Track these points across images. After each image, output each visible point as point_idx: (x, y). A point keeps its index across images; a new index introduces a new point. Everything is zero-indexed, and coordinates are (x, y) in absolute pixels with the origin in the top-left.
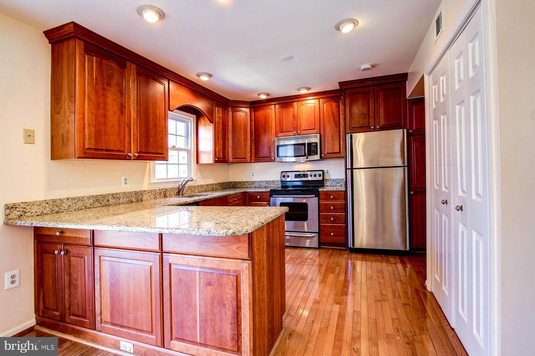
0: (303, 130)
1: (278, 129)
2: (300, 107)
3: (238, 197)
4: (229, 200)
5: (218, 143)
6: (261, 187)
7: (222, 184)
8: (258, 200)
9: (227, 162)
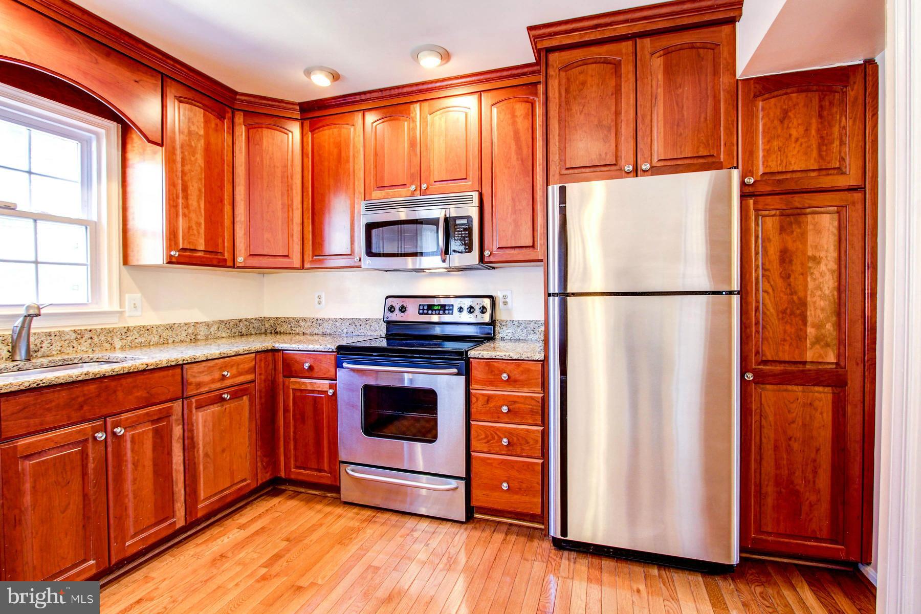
0: (435, 182)
1: (371, 180)
2: (429, 117)
3: (238, 365)
4: (194, 377)
5: (186, 206)
6: (337, 333)
7: (231, 323)
8: (307, 374)
9: (229, 263)
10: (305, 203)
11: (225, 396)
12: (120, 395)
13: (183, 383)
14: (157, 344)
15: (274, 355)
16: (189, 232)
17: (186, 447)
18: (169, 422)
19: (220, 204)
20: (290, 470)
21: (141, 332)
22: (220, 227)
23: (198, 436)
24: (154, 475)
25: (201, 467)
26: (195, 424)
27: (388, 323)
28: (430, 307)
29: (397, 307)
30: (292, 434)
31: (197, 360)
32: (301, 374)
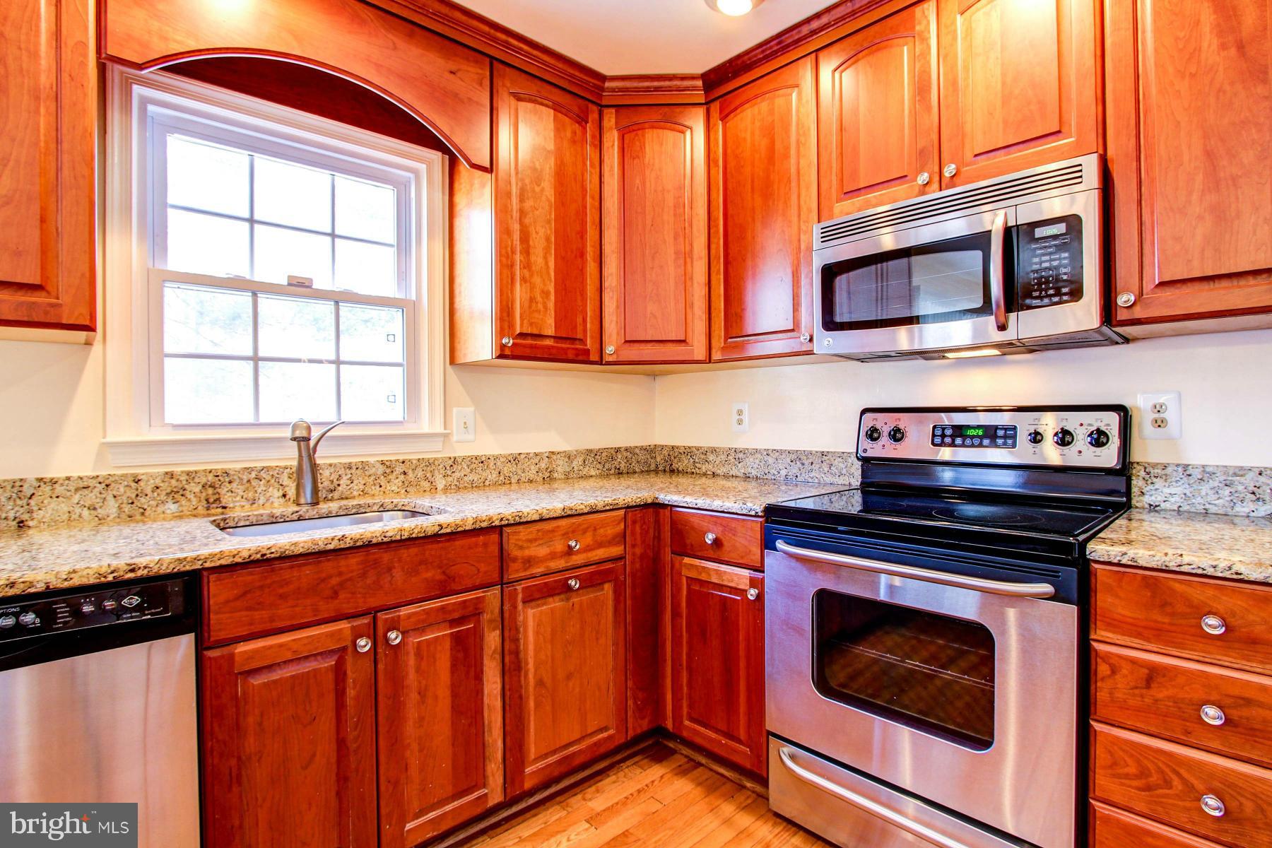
0: (976, 156)
1: (832, 181)
3: (595, 530)
4: (521, 548)
5: (527, 265)
6: (769, 476)
7: (604, 454)
8: (711, 554)
9: (594, 357)
10: (713, 246)
11: (572, 582)
12: (398, 574)
13: (503, 558)
14: (496, 485)
15: (657, 514)
16: (530, 307)
17: (507, 668)
18: (478, 622)
19: (579, 260)
20: (682, 722)
21: (473, 466)
22: (579, 298)
23: (526, 649)
24: (452, 712)
25: (532, 704)
26: (521, 629)
27: (866, 461)
28: (959, 431)
29: (886, 430)
30: (684, 657)
31: (524, 520)
32: (699, 551)
